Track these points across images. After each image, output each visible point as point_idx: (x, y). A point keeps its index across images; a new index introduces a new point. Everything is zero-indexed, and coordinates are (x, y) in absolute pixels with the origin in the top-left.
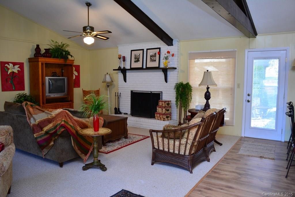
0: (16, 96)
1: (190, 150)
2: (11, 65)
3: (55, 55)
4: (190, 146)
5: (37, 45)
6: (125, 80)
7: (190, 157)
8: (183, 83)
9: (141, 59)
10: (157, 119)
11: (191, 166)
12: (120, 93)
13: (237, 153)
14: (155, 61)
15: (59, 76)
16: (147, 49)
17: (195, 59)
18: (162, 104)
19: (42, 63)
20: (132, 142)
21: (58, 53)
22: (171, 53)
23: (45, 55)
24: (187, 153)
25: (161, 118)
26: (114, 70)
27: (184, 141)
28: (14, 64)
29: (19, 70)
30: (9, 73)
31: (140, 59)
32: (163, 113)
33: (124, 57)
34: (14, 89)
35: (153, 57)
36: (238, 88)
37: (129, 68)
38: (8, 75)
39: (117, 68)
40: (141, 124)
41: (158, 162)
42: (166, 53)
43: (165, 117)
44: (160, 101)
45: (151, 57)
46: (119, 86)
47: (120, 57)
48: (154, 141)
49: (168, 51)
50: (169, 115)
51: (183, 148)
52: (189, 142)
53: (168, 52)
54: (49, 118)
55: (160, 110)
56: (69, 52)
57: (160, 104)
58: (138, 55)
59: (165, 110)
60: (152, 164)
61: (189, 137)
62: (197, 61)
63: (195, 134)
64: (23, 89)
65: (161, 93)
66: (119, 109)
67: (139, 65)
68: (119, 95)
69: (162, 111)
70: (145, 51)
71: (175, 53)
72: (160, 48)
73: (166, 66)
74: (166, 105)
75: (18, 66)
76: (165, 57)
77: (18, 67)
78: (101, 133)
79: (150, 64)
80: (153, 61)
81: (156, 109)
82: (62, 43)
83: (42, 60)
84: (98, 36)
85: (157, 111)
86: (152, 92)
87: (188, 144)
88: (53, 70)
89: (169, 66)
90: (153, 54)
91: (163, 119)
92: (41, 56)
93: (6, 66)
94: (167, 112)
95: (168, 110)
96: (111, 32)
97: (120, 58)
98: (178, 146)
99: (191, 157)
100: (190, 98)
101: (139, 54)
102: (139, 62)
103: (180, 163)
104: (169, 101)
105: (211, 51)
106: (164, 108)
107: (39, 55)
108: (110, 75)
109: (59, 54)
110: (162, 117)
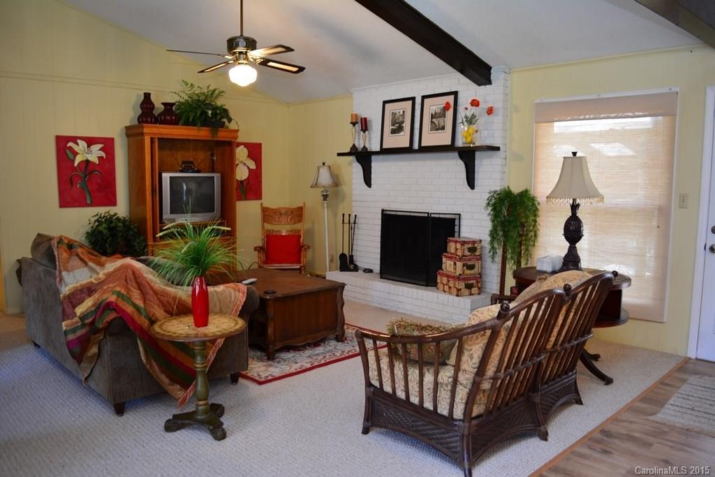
0: (91, 219)
1: (466, 404)
2: (82, 144)
3: (189, 118)
4: (467, 390)
5: (145, 94)
6: (368, 181)
7: (467, 424)
8: (510, 191)
9: (407, 126)
10: (442, 289)
11: (468, 454)
12: (356, 216)
13: (652, 414)
14: (443, 128)
15: (198, 171)
16: (424, 97)
17: (554, 122)
18: (456, 249)
19: (152, 139)
20: (350, 354)
21: (197, 113)
22: (484, 106)
23: (163, 118)
24: (458, 413)
25: (450, 288)
26: (339, 155)
27: (446, 375)
28: (90, 141)
29: (102, 157)
30: (76, 164)
31: (404, 125)
32: (458, 274)
33: (365, 119)
34: (88, 202)
35: (438, 117)
36: (680, 207)
37: (378, 149)
38: (74, 169)
39: (348, 150)
40: (400, 302)
41: (380, 426)
42: (469, 106)
43: (461, 285)
44: (450, 241)
45: (432, 118)
46: (354, 198)
47: (354, 121)
48: (370, 365)
49: (473, 101)
50: (474, 282)
51: (444, 396)
52: (461, 377)
53: (475, 103)
54: (92, 282)
55: (451, 265)
56: (226, 111)
57: (452, 247)
58: (401, 113)
59: (464, 266)
60: (366, 431)
61: (462, 362)
62: (559, 127)
63: (481, 356)
64: (113, 202)
65: (458, 216)
66: (351, 257)
67: (402, 140)
68: (352, 221)
69: (455, 269)
70: (418, 101)
71: (497, 105)
72: (455, 94)
73: (470, 143)
74: (467, 253)
75: (101, 146)
76: (466, 117)
77: (99, 148)
78: (211, 331)
79: (430, 139)
80: (437, 130)
81: (441, 263)
82: (208, 87)
83: (151, 130)
84: (271, 64)
85: (443, 267)
86: (432, 215)
87: (461, 384)
88: (189, 155)
89: (477, 144)
90: (438, 111)
91: (454, 291)
92: (153, 120)
93: (70, 147)
94: (468, 272)
95: (471, 267)
96: (293, 50)
97: (354, 124)
98: (432, 387)
99: (470, 427)
100: (533, 234)
101: (404, 112)
102: (402, 133)
103: (438, 439)
104: (474, 242)
105: (600, 97)
106: (460, 260)
107: (149, 120)
108: (330, 167)
109: (198, 115)
110: (455, 284)
